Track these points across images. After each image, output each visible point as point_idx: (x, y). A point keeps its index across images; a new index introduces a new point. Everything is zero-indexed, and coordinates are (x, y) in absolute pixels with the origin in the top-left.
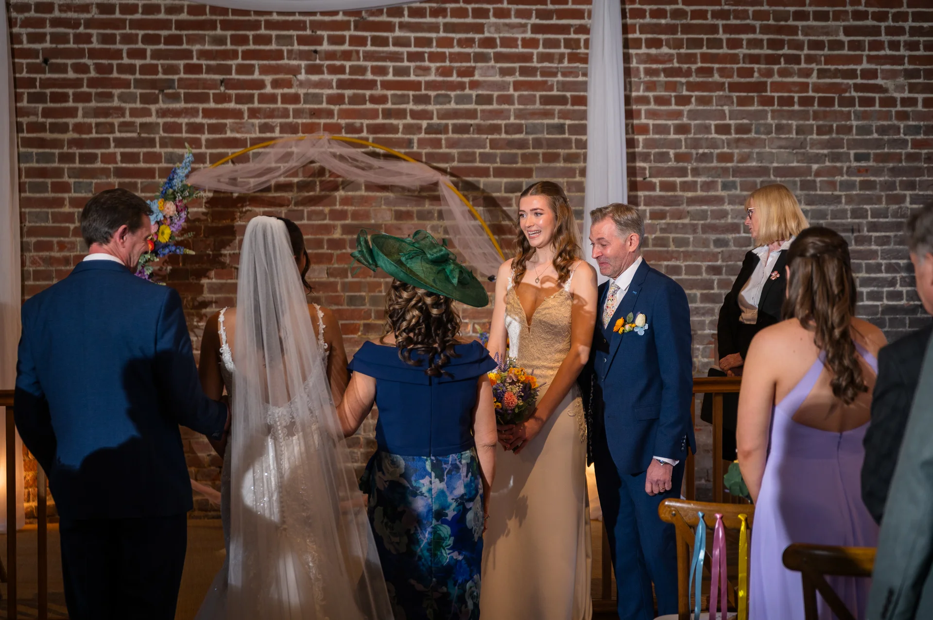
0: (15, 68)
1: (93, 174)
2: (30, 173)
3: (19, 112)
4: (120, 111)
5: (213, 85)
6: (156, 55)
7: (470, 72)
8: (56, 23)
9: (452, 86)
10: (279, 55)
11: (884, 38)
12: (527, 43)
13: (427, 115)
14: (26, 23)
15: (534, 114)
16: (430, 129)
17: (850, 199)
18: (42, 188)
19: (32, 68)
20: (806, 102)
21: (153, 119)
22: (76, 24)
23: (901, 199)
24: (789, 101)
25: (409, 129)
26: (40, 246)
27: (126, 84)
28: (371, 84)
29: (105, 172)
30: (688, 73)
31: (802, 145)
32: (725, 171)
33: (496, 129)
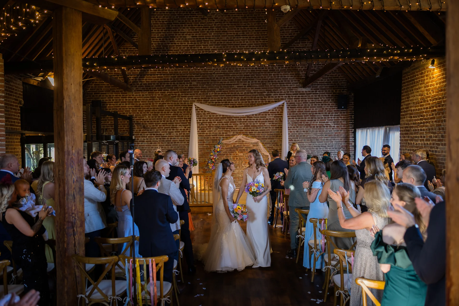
0: (197, 125)
1: (208, 140)
2: (199, 140)
3: (198, 131)
4: (212, 131)
5: (226, 127)
6: (218, 122)
7: (264, 124)
8: (203, 118)
9: (262, 126)
10: (235, 122)
11: (330, 117)
12: (273, 119)
13: (258, 130)
14: (199, 118)
15: (274, 130)
16: (258, 132)
17: (324, 142)
18: (201, 142)
19: (200, 125)
20: (317, 127)
21: (217, 132)
22: (206, 118)
23: (333, 142)
24: (314, 127)
25: (255, 132)
26: (201, 151)
27: (213, 127)
28: (249, 126)
29: (210, 140)
30: (298, 123)
31: (317, 134)
32: (304, 138)
33: (268, 132)
